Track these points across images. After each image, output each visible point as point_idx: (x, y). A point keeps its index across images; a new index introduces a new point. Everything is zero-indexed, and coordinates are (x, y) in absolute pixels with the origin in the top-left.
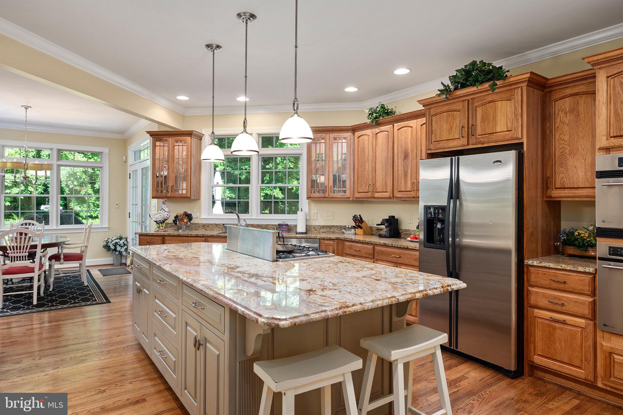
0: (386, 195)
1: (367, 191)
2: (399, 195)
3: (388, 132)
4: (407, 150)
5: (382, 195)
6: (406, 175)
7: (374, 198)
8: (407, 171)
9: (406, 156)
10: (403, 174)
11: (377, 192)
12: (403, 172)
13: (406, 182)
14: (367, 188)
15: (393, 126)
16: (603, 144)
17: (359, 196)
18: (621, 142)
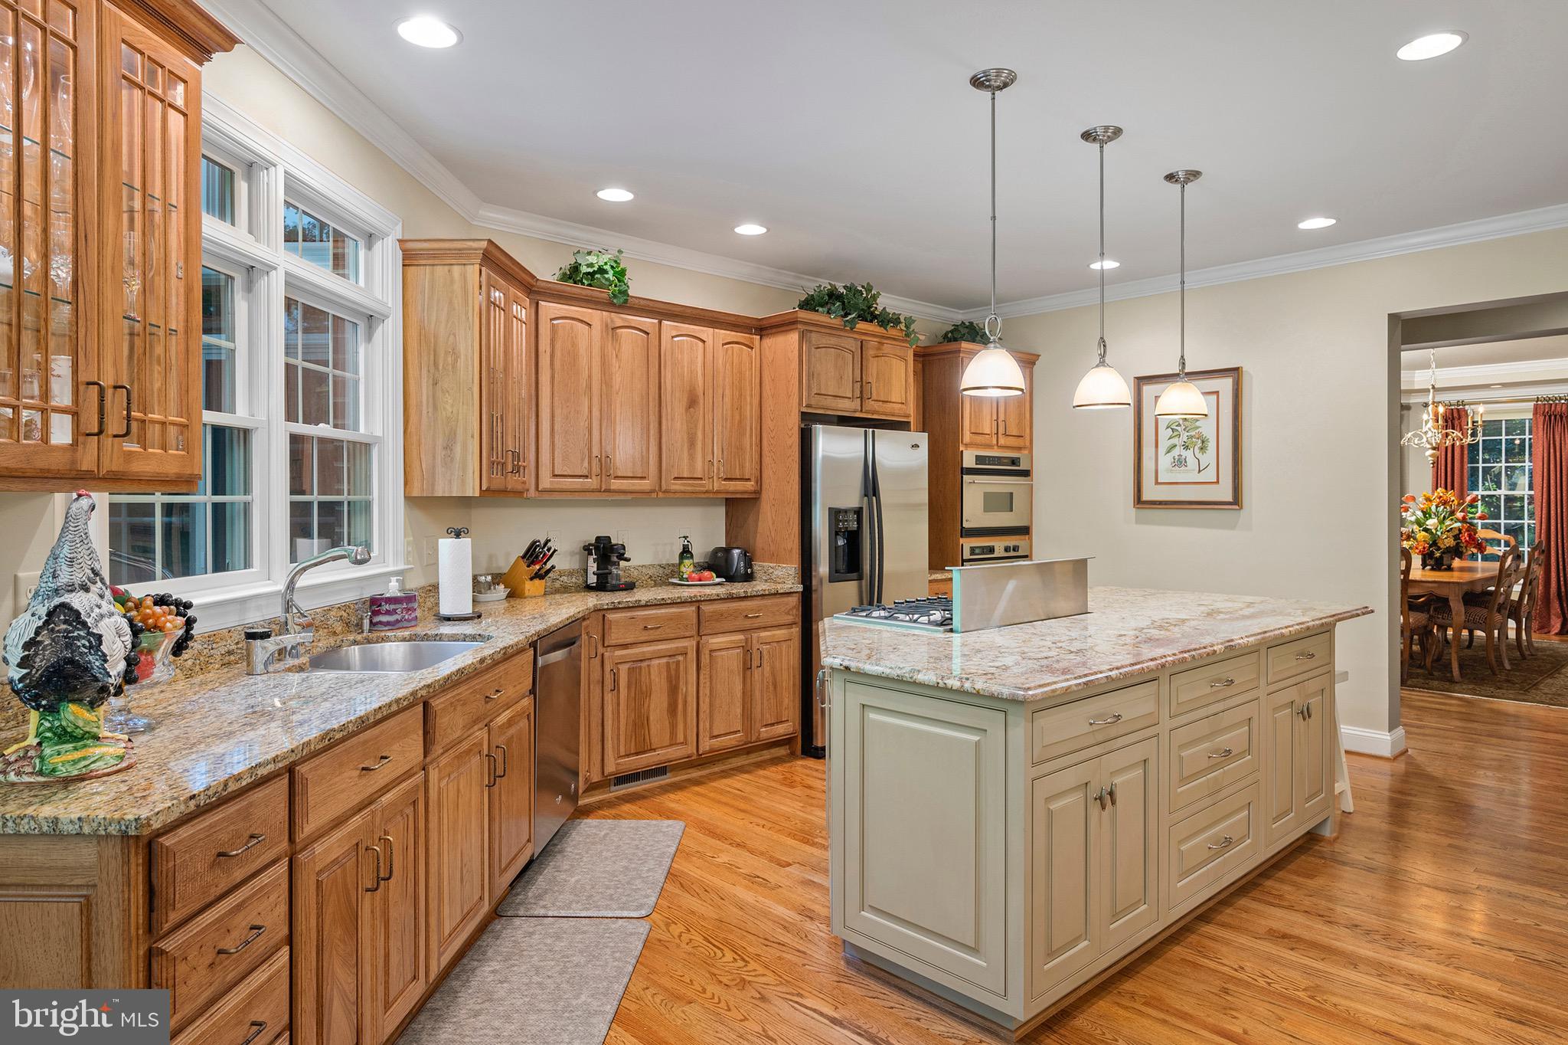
0: (646, 485)
1: (585, 472)
2: (677, 486)
3: (648, 334)
4: (694, 389)
5: (633, 484)
6: (692, 443)
7: (608, 491)
8: (696, 434)
9: (692, 403)
10: (686, 440)
11: (616, 477)
12: (685, 437)
13: (692, 457)
14: (586, 464)
15: (660, 323)
16: (967, 437)
17: (557, 486)
18: (979, 439)
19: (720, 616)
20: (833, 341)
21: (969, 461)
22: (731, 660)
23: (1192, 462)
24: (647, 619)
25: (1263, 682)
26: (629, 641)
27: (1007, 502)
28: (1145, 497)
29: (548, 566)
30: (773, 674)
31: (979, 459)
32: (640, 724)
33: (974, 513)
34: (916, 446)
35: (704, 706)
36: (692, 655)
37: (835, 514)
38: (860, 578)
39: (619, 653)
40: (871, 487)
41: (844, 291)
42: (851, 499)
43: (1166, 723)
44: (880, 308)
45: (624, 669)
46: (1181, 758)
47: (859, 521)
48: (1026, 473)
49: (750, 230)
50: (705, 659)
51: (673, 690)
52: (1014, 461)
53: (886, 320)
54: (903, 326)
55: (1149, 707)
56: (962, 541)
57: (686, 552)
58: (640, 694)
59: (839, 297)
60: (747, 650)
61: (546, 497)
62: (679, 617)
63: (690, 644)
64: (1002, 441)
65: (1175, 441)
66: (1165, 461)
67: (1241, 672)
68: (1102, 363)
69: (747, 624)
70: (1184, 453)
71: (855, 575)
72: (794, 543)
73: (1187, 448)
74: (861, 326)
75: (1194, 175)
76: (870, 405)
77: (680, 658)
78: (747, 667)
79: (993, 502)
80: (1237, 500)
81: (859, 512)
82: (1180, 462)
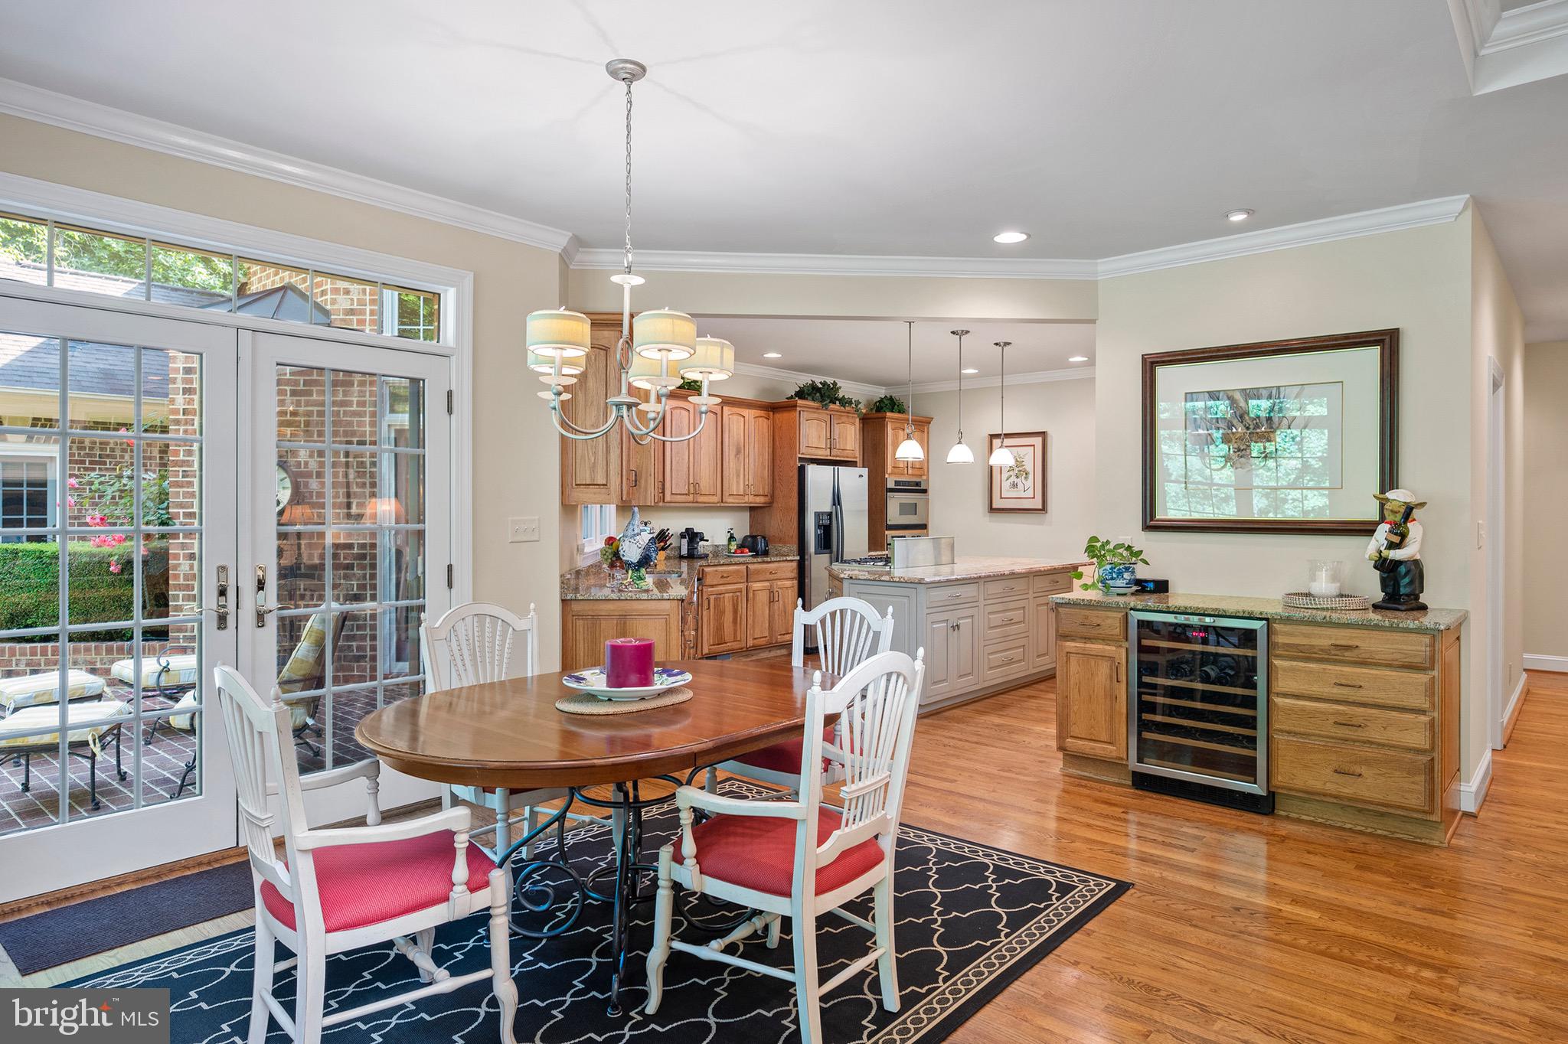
0: (716, 499)
1: (687, 492)
2: (730, 500)
3: (716, 414)
4: (739, 444)
5: (709, 499)
6: (738, 475)
7: (697, 502)
8: (740, 470)
9: (738, 452)
10: (735, 472)
11: (701, 495)
12: (735, 470)
13: (738, 483)
14: (687, 488)
15: (722, 408)
16: (889, 471)
17: (673, 500)
18: (896, 470)
19: (758, 572)
20: (815, 416)
21: (891, 485)
22: (763, 598)
23: (1020, 486)
24: (725, 572)
25: (1031, 592)
26: (715, 583)
27: (913, 509)
28: (994, 506)
29: (668, 543)
30: (784, 607)
31: (897, 483)
32: (719, 628)
33: (894, 515)
34: (861, 476)
35: (750, 622)
36: (744, 593)
37: (818, 515)
38: (831, 553)
39: (710, 589)
40: (837, 500)
41: (820, 386)
42: (827, 507)
43: (982, 603)
44: (841, 396)
45: (712, 598)
46: (989, 618)
47: (830, 519)
48: (925, 491)
49: (772, 355)
50: (751, 595)
51: (735, 611)
52: (918, 484)
53: (845, 402)
54: (853, 406)
55: (975, 594)
56: (886, 532)
57: (732, 538)
58: (720, 613)
59: (818, 390)
60: (771, 592)
61: (667, 505)
62: (738, 571)
63: (743, 586)
64: (910, 472)
65: (1011, 473)
66: (1006, 485)
67: (1020, 585)
68: (960, 443)
69: (772, 577)
70: (1016, 480)
71: (828, 551)
72: (794, 531)
73: (1017, 477)
74: (832, 406)
75: (1007, 344)
76: (834, 452)
77: (739, 594)
78: (771, 601)
79: (905, 509)
80: (1044, 509)
81: (830, 514)
82: (1015, 485)
